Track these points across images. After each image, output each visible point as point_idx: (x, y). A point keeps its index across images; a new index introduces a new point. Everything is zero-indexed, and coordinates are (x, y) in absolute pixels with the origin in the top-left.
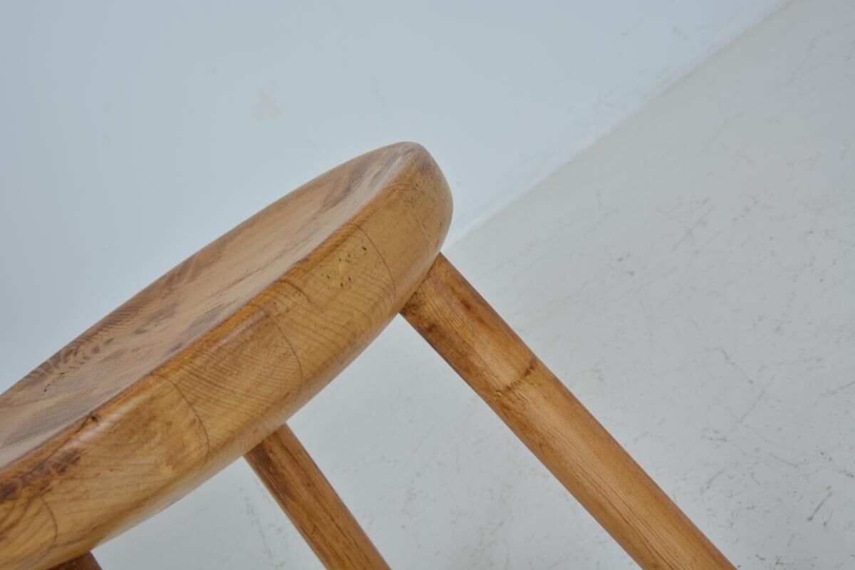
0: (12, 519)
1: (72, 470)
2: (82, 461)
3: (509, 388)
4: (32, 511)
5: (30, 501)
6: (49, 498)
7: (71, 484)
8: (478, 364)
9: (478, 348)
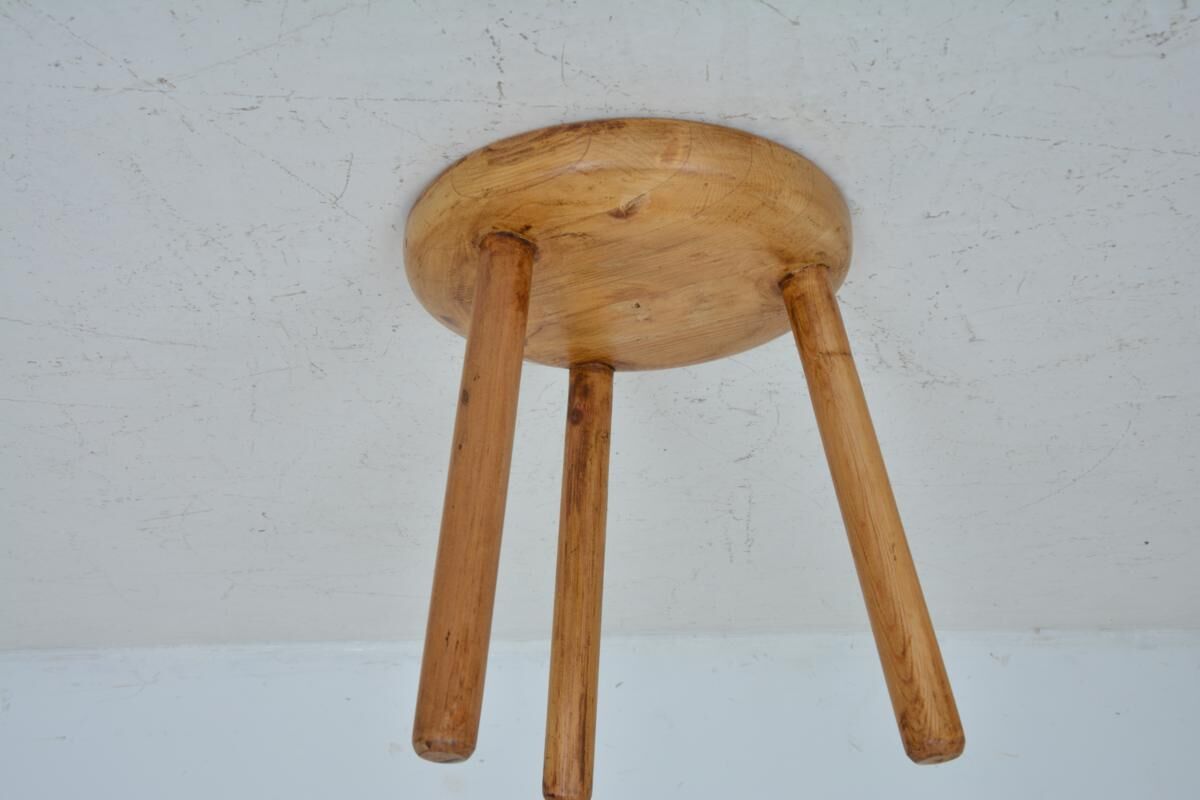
0: (567, 140)
1: (616, 130)
2: (624, 129)
3: (828, 354)
4: (580, 140)
5: (584, 134)
6: (594, 138)
7: (610, 136)
8: (817, 330)
9: (823, 319)
